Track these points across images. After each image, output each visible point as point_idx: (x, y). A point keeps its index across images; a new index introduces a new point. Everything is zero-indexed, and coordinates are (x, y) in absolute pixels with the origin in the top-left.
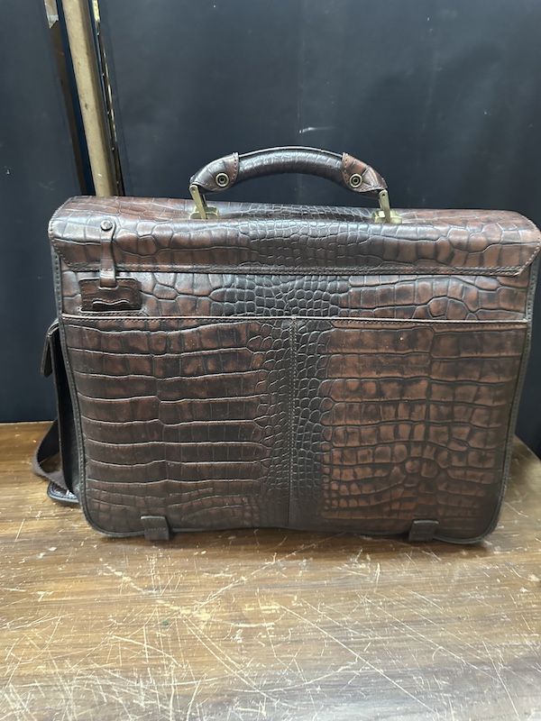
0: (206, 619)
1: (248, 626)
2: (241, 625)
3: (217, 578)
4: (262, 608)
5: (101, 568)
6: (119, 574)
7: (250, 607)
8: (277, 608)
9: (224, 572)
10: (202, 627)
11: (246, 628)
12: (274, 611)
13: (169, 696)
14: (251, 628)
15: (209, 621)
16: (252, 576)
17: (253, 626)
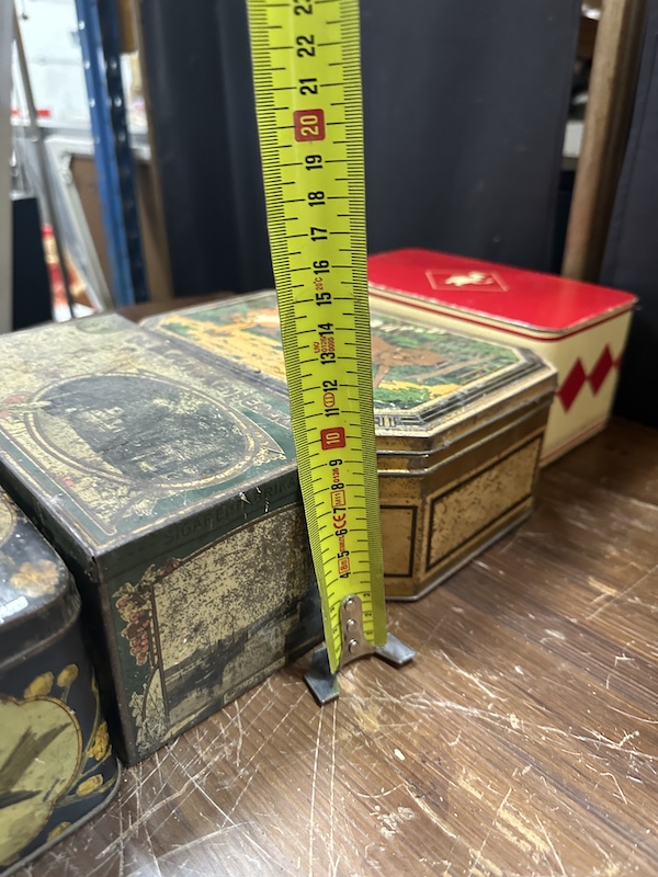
0: (365, 728)
1: (435, 819)
2: (420, 803)
3: (458, 678)
4: (505, 815)
7: (477, 785)
8: (541, 846)
9: (484, 679)
10: (345, 736)
11: (426, 820)
12: (524, 846)
13: (168, 791)
14: (438, 831)
15: (367, 736)
16: (536, 732)
17: (445, 828)
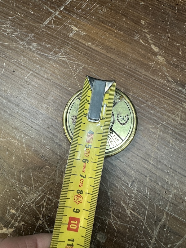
5: (140, 32)
6: (156, 49)
